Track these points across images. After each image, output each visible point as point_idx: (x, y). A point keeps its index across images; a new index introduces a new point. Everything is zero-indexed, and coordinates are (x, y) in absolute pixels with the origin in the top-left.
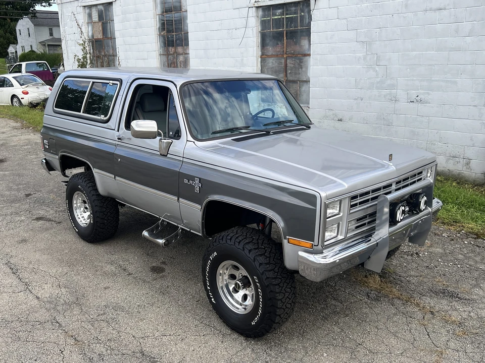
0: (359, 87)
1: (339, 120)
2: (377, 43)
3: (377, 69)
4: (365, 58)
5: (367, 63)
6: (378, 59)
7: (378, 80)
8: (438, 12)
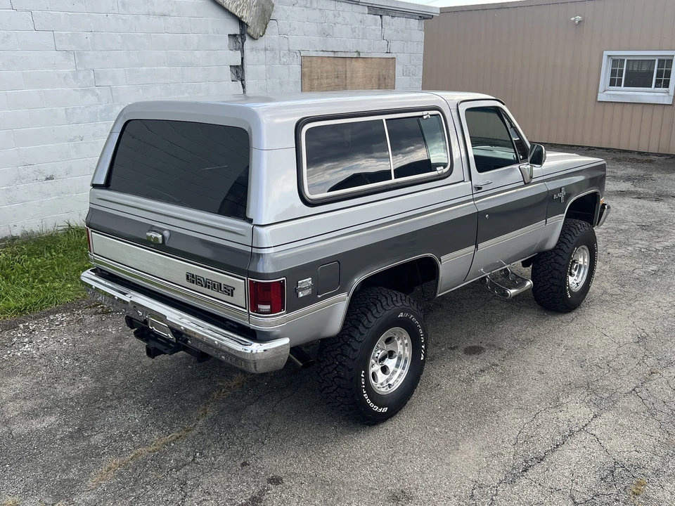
0: (75, 122)
1: (47, 179)
2: (91, 53)
3: (98, 92)
4: (75, 76)
5: (79, 84)
6: (97, 76)
7: (102, 107)
8: (162, 18)
